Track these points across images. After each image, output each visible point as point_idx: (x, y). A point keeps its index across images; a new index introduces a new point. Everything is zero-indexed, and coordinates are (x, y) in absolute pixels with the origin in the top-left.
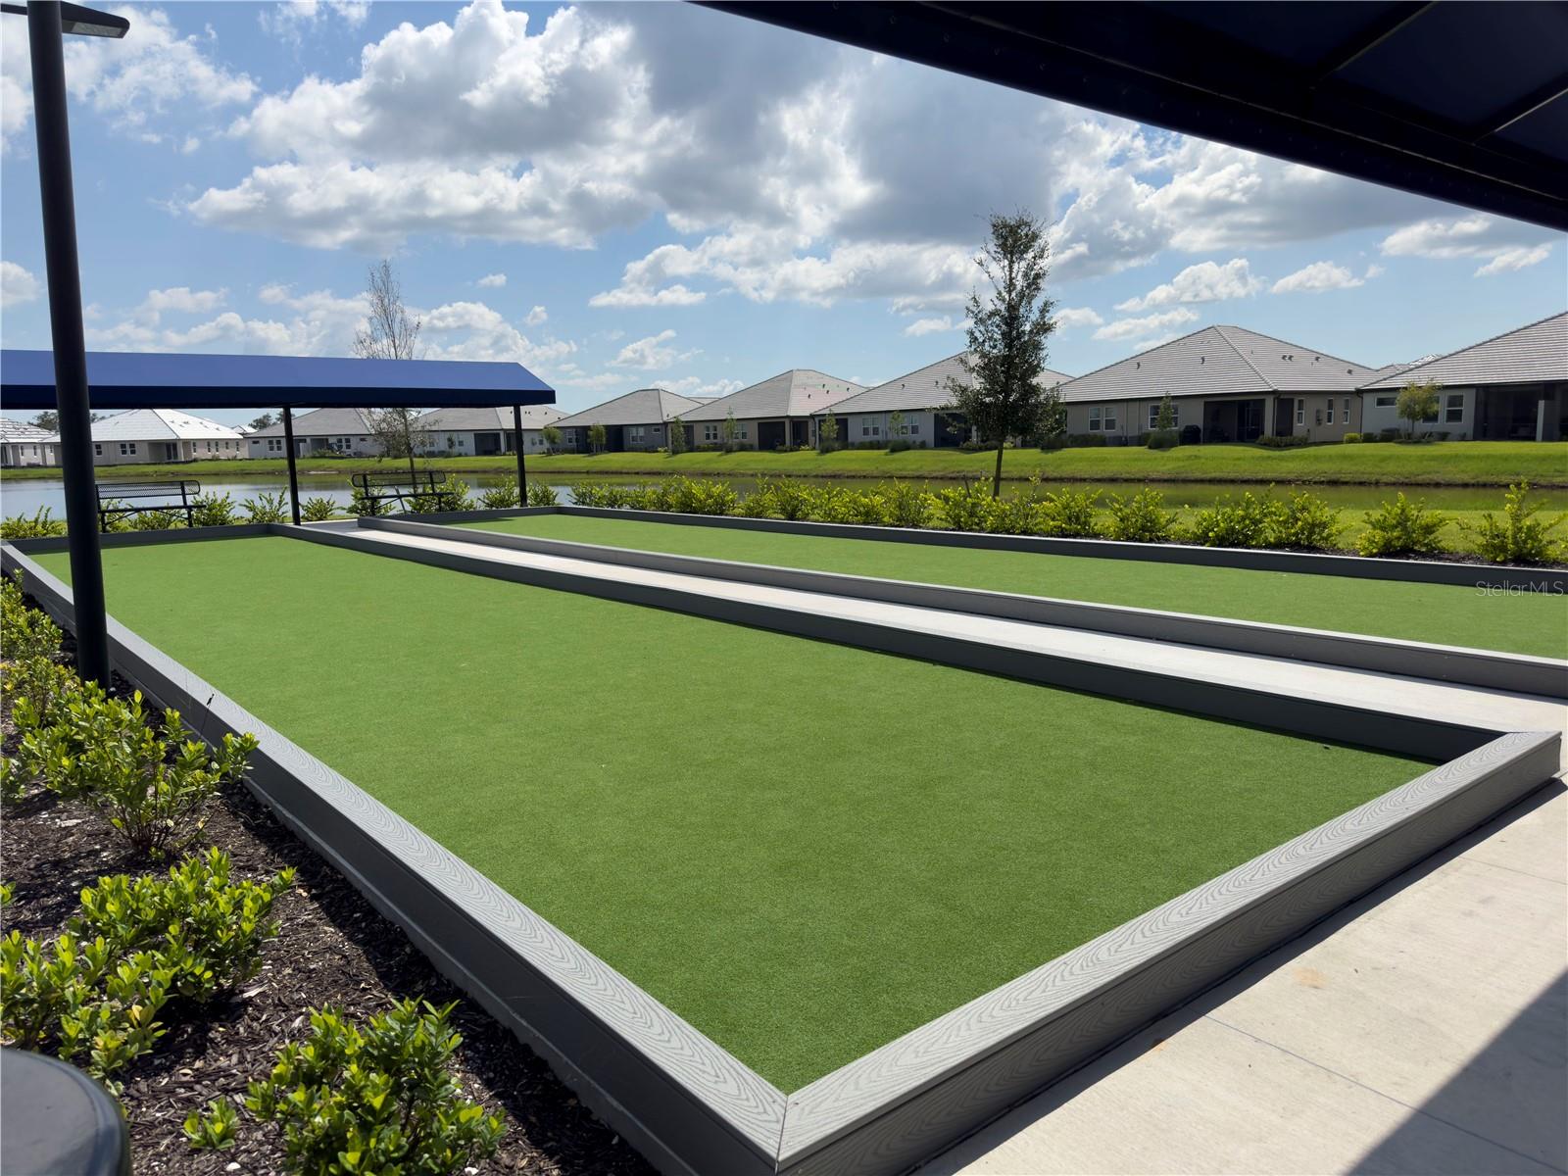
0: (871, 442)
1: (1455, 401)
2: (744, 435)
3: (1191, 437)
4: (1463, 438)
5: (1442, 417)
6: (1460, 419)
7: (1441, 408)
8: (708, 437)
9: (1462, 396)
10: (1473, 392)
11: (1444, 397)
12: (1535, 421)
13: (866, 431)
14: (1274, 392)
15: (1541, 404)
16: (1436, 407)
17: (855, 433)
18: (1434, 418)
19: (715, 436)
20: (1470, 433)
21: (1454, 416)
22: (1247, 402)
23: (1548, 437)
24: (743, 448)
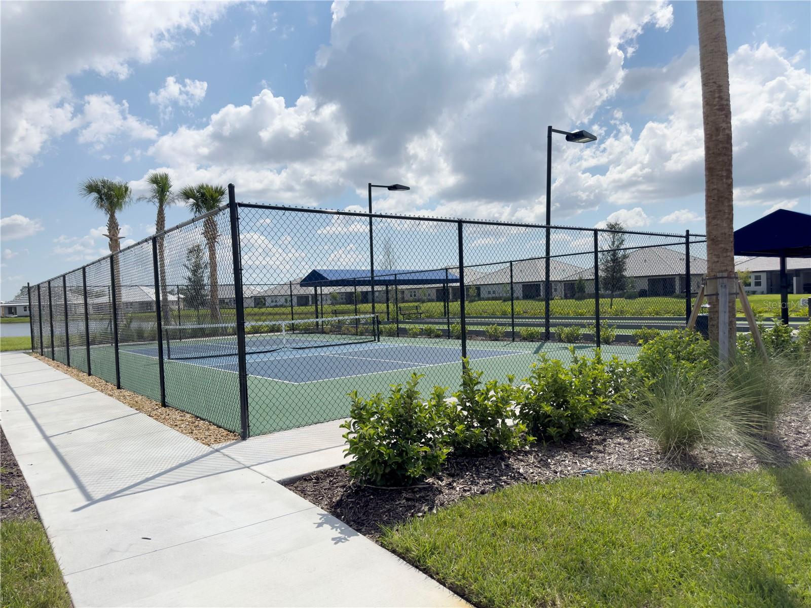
0: (493, 297)
1: (757, 278)
2: (429, 295)
3: (643, 294)
4: (762, 293)
5: (753, 284)
6: (760, 285)
7: (752, 281)
8: (411, 296)
9: (760, 276)
10: (765, 274)
11: (753, 276)
12: (793, 285)
13: (489, 293)
14: (679, 274)
15: (795, 279)
16: (750, 280)
17: (484, 294)
18: (749, 285)
19: (415, 295)
20: (765, 291)
21: (758, 284)
22: (665, 279)
23: (798, 292)
24: (430, 301)
